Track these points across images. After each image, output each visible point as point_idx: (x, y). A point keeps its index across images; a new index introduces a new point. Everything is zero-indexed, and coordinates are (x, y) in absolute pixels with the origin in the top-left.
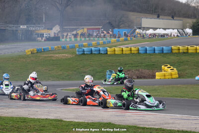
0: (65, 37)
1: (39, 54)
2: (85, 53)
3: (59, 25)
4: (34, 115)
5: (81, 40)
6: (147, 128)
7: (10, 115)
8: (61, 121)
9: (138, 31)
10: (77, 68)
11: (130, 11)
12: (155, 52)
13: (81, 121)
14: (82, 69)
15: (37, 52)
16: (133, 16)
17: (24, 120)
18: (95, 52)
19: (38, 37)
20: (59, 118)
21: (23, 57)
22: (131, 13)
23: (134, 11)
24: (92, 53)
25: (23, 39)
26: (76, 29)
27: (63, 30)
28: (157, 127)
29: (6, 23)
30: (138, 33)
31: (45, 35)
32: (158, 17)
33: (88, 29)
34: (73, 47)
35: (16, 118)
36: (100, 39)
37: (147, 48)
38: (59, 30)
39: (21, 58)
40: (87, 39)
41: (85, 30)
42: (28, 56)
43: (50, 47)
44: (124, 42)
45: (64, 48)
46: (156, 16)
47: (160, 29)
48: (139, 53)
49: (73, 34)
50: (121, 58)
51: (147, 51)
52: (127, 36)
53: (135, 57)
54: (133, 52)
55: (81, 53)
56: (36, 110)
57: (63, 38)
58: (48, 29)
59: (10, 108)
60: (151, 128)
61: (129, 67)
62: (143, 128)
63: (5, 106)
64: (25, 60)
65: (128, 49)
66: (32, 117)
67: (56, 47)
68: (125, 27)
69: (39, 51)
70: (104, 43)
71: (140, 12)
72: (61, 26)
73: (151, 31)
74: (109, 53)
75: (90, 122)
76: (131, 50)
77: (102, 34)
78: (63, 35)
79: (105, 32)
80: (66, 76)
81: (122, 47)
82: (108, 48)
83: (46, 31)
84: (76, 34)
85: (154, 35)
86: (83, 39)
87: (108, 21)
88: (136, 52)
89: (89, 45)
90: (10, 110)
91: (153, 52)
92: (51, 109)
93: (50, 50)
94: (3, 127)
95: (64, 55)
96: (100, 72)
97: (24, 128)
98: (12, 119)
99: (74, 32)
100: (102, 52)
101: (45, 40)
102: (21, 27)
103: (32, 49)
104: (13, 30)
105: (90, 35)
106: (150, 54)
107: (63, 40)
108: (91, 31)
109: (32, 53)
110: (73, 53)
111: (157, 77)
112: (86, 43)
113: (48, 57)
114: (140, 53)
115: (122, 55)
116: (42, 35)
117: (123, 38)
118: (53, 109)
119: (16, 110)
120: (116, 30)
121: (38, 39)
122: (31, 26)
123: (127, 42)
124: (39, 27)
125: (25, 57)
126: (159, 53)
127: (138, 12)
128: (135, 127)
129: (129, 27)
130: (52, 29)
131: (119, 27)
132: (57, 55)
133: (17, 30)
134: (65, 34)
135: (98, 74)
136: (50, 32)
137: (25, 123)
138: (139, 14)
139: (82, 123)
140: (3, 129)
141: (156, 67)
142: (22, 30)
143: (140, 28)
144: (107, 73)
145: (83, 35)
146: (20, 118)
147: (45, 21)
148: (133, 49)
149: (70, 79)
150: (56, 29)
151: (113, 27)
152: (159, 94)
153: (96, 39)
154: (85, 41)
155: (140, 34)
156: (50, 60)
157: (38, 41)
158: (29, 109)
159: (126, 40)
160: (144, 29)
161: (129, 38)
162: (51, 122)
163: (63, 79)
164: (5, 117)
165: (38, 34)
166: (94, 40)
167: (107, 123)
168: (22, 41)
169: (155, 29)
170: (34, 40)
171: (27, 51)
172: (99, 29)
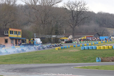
1: (62, 50)
2: (85, 49)
5: (83, 42)
9: (112, 37)
10: (81, 56)
11: (108, 27)
14: (84, 57)
16: (109, 30)
18: (91, 49)
19: (62, 41)
22: (109, 28)
23: (110, 27)
24: (89, 49)
25: (54, 42)
26: (80, 37)
27: (74, 38)
29: (45, 34)
31: (65, 40)
34: (79, 46)
36: (93, 42)
38: (72, 37)
39: (53, 52)
40: (86, 42)
41: (85, 37)
42: (56, 51)
43: (67, 46)
45: (75, 46)
48: (112, 48)
50: (103, 51)
53: (111, 51)
54: (109, 48)
55: (83, 49)
58: (67, 37)
61: (108, 55)
64: (55, 53)
65: (107, 47)
67: (71, 46)
68: (105, 36)
69: (62, 48)
70: (95, 44)
72: (73, 35)
74: (97, 49)
77: (94, 39)
78: (74, 40)
80: (76, 61)
81: (104, 45)
82: (97, 47)
87: (97, 33)
88: (111, 48)
89: (87, 45)
93: (67, 48)
95: (75, 50)
99: (80, 39)
100: (94, 48)
102: (53, 36)
104: (49, 38)
105: (87, 40)
107: (74, 42)
108: (88, 38)
109: (58, 49)
110: (79, 49)
112: (86, 44)
113: (67, 51)
115: (104, 49)
116: (63, 40)
117: (104, 41)
120: (101, 38)
122: (58, 36)
124: (62, 36)
129: (107, 35)
131: (102, 36)
132: (71, 50)
133: (51, 38)
134: (75, 40)
135: (92, 59)
138: (113, 29)
142: (53, 38)
144: (97, 59)
145: (84, 40)
147: (65, 33)
148: (109, 46)
149: (78, 62)
150: (71, 37)
151: (99, 36)
153: (91, 42)
155: (113, 39)
156: (68, 53)
159: (106, 42)
161: (107, 41)
163: (74, 62)
165: (61, 40)
171: (56, 48)
172: (92, 36)
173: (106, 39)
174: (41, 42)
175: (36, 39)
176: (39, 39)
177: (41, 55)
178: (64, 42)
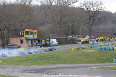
1: (78, 50)
2: (102, 49)
14: (101, 57)
18: (108, 49)
19: (78, 41)
24: (106, 49)
25: (70, 43)
26: (97, 37)
27: (91, 38)
31: (81, 41)
33: (103, 37)
36: (110, 42)
38: (89, 38)
39: (69, 53)
40: (104, 42)
42: (73, 51)
49: (96, 40)
55: (100, 49)
57: (91, 42)
70: (112, 44)
72: (90, 35)
74: (114, 49)
77: (111, 40)
78: (91, 41)
79: (112, 38)
82: (114, 47)
87: (114, 33)
89: (104, 45)
96: (110, 59)
99: (97, 39)
100: (111, 49)
101: (81, 43)
102: (69, 36)
105: (104, 40)
107: (91, 43)
108: (105, 38)
109: (75, 50)
110: (96, 49)
112: (103, 44)
113: (83, 52)
116: (80, 41)
125: (71, 52)
132: (88, 51)
134: (92, 40)
135: (109, 60)
144: (114, 60)
145: (101, 40)
149: (94, 63)
150: (87, 38)
153: (108, 42)
156: (84, 53)
157: (78, 44)
163: (91, 63)
170: (76, 43)
172: (109, 37)
174: (57, 43)
175: (52, 39)
176: (55, 39)
177: (57, 56)
178: (80, 43)
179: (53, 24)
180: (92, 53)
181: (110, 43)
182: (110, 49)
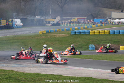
0: (63, 23)
1: (47, 34)
2: (76, 33)
3: (60, 16)
4: (44, 72)
5: (73, 25)
6: (115, 81)
7: (29, 72)
8: (61, 76)
9: (109, 20)
11: (104, 8)
12: (119, 33)
13: (73, 76)
15: (46, 33)
16: (106, 11)
17: (38, 75)
18: (83, 33)
20: (60, 74)
21: (37, 36)
22: (105, 9)
23: (107, 7)
24: (80, 34)
25: (38, 24)
26: (70, 19)
27: (62, 20)
28: (121, 80)
29: (27, 14)
30: (109, 22)
31: (51, 22)
32: (122, 11)
33: (78, 19)
34: (69, 30)
35: (33, 74)
36: (86, 25)
37: (115, 31)
38: (60, 19)
39: (36, 36)
40: (78, 25)
41: (76, 19)
42: (40, 35)
43: (54, 30)
44: (100, 27)
45: (63, 30)
46: (121, 11)
47: (123, 19)
50: (98, 37)
51: (115, 33)
52: (102, 23)
53: (107, 36)
54: (106, 33)
55: (74, 33)
56: (45, 69)
57: (62, 24)
58: (53, 18)
59: (30, 67)
60: (117, 81)
61: (103, 42)
62: (112, 81)
63: (26, 66)
64: (38, 38)
65: (103, 31)
66: (43, 73)
67: (58, 29)
68: (101, 18)
69: (47, 32)
70: (88, 27)
71: (111, 8)
73: (117, 21)
74: (91, 34)
75: (79, 76)
76: (105, 32)
77: (87, 22)
78: (62, 23)
79: (88, 21)
81: (99, 30)
82: (90, 31)
83: (52, 19)
84: (70, 22)
85: (119, 23)
86: (75, 25)
87: (90, 14)
88: (108, 33)
89: (79, 29)
90: (29, 69)
91: (118, 33)
92: (55, 69)
93: (54, 32)
94: (25, 80)
95: (63, 35)
96: (85, 46)
97: (38, 80)
98: (30, 74)
99: (69, 21)
100: (87, 33)
102: (36, 17)
103: (43, 31)
104: (31, 19)
105: (79, 23)
106: (117, 35)
107: (63, 25)
108: (80, 20)
109: (43, 33)
110: (69, 34)
111: (121, 49)
112: (77, 28)
113: (53, 36)
114: (111, 34)
115: (99, 35)
116: (49, 22)
118: (56, 69)
119: (33, 69)
120: (95, 19)
121: (47, 24)
122: (42, 17)
123: (102, 27)
124: (47, 17)
125: (38, 36)
126: (122, 34)
127: (109, 8)
128: (107, 80)
129: (103, 17)
130: (55, 18)
131: (97, 18)
132: (59, 35)
133: (34, 19)
134: (64, 22)
136: (54, 20)
137: (38, 77)
139: (74, 77)
140: (25, 81)
141: (121, 43)
142: (37, 19)
143: (110, 18)
144: (90, 46)
146: (36, 74)
147: (51, 13)
150: (58, 19)
151: (94, 18)
152: (122, 60)
153: (83, 25)
154: (76, 26)
155: (110, 22)
156: (54, 38)
157: (46, 26)
158: (41, 68)
159: (102, 26)
160: (113, 19)
161: (103, 24)
162: (55, 76)
163: (62, 50)
164: (26, 73)
165: (47, 22)
166: (82, 26)
167: (90, 78)
168: (36, 26)
169: (120, 19)
170: (44, 25)
171: (40, 32)
172: (85, 18)
173: (101, 22)
174: (22, 24)
175: (15, 20)
176: (19, 20)
177: (21, 40)
178: (50, 25)
179: (17, 1)
180: (64, 37)
181: (86, 27)
182: (85, 34)
